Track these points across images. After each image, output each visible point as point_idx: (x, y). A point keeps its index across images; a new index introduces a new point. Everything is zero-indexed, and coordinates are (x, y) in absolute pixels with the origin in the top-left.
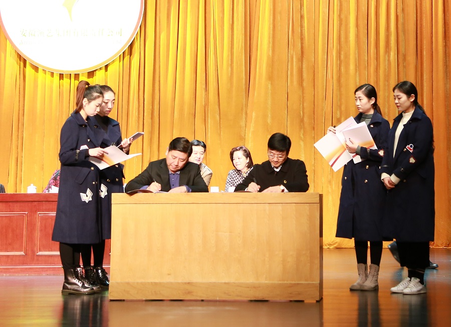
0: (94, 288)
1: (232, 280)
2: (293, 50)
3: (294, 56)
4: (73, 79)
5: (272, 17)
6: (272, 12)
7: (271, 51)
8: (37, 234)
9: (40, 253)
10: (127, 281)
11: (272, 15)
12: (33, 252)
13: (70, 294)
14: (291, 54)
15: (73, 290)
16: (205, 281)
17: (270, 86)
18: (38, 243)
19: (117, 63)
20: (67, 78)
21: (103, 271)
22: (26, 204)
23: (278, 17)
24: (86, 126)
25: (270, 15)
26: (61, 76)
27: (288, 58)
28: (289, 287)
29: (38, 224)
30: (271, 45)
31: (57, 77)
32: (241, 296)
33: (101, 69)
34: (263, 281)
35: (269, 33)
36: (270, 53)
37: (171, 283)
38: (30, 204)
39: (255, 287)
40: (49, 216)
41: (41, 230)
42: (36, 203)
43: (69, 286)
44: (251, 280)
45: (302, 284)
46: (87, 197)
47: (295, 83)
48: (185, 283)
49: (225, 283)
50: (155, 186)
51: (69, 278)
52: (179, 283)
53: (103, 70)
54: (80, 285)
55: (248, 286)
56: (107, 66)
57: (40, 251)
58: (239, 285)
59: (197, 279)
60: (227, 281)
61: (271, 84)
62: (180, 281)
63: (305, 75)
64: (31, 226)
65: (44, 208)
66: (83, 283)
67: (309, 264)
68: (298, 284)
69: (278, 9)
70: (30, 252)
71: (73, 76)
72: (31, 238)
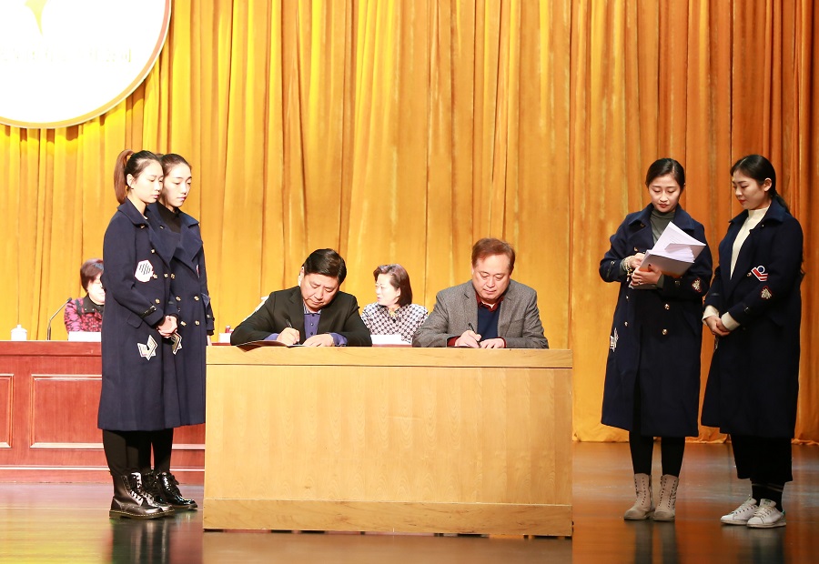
0: (165, 509)
1: (419, 499)
2: (439, 92)
3: (441, 103)
4: (43, 140)
5: (399, 31)
6: (399, 22)
7: (397, 92)
8: (32, 412)
9: (36, 445)
10: (234, 497)
11: (399, 27)
12: (24, 444)
13: (124, 517)
14: (434, 97)
15: (129, 510)
16: (369, 500)
17: (395, 155)
18: (32, 427)
19: (122, 110)
20: (33, 136)
21: (171, 479)
22: (11, 359)
23: (411, 33)
24: (146, 226)
25: (396, 28)
26: (23, 133)
27: (428, 106)
28: (519, 512)
29: (33, 395)
30: (397, 81)
31: (15, 136)
32: (433, 527)
33: (91, 121)
34: (474, 501)
35: (395, 61)
36: (396, 96)
37: (312, 502)
38: (17, 360)
39: (459, 512)
40: (52, 382)
41: (38, 406)
42: (28, 359)
43: (121, 504)
44: (451, 499)
45: (542, 507)
46: (148, 350)
47: (443, 149)
48: (336, 503)
49: (406, 504)
50: (289, 335)
51: (122, 491)
52: (325, 502)
53: (97, 123)
54: (140, 502)
55: (446, 510)
56: (103, 118)
57: (36, 442)
58: (431, 508)
59: (357, 495)
60: (407, 499)
61: (398, 152)
62: (326, 499)
63: (457, 137)
64: (21, 396)
65: (43, 367)
66: (144, 499)
67: (554, 473)
68: (534, 507)
69: (412, 16)
70: (18, 444)
71: (43, 134)
72: (20, 418)
